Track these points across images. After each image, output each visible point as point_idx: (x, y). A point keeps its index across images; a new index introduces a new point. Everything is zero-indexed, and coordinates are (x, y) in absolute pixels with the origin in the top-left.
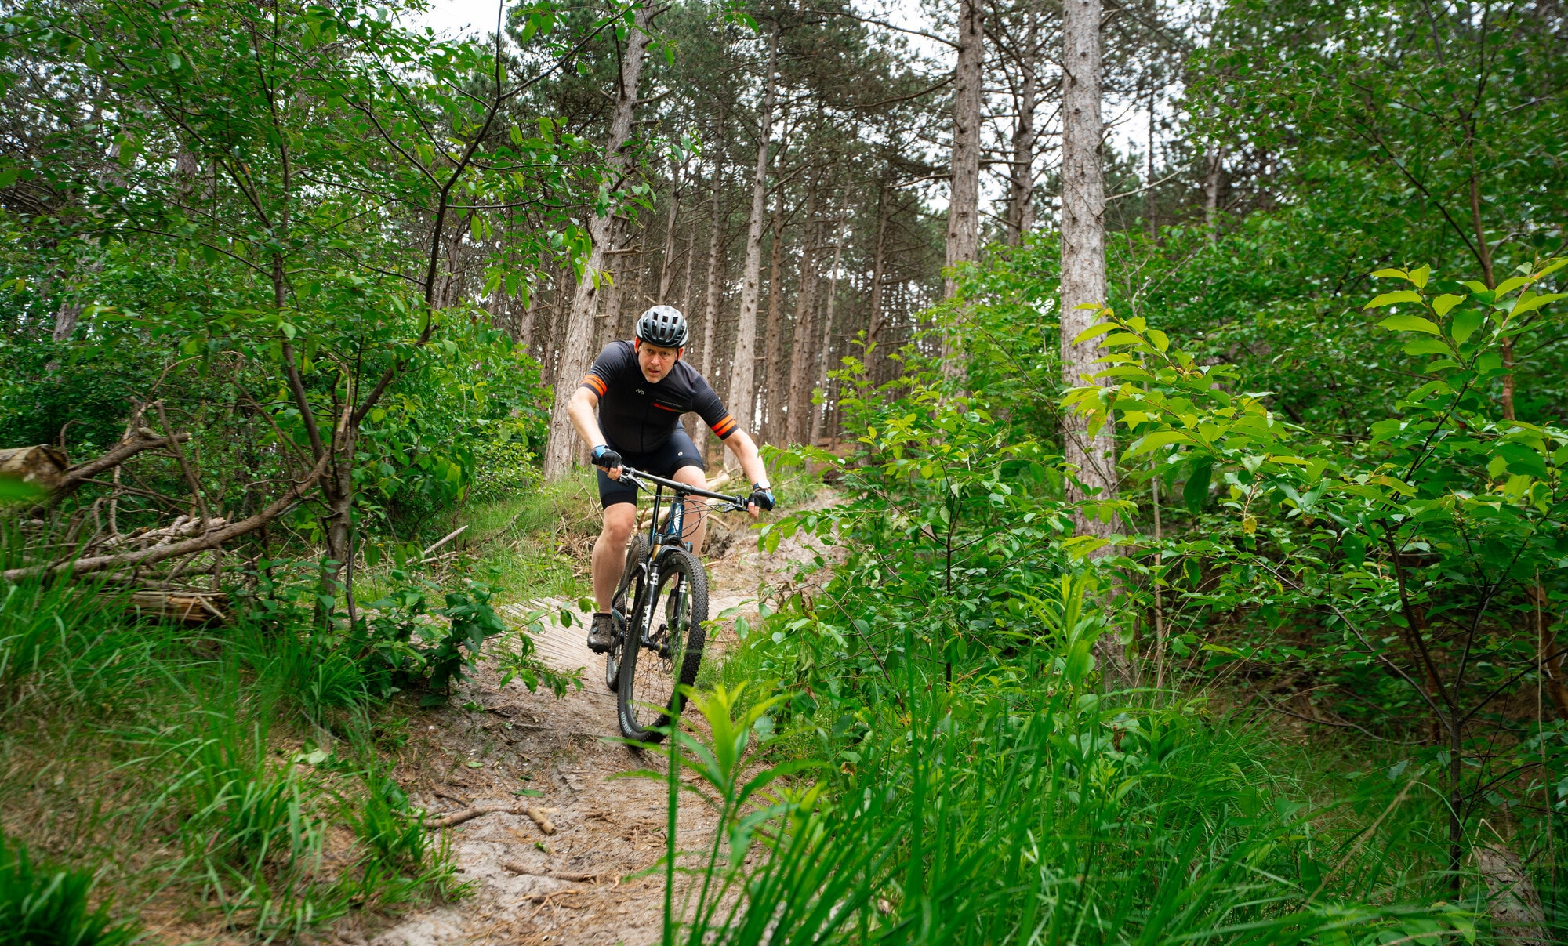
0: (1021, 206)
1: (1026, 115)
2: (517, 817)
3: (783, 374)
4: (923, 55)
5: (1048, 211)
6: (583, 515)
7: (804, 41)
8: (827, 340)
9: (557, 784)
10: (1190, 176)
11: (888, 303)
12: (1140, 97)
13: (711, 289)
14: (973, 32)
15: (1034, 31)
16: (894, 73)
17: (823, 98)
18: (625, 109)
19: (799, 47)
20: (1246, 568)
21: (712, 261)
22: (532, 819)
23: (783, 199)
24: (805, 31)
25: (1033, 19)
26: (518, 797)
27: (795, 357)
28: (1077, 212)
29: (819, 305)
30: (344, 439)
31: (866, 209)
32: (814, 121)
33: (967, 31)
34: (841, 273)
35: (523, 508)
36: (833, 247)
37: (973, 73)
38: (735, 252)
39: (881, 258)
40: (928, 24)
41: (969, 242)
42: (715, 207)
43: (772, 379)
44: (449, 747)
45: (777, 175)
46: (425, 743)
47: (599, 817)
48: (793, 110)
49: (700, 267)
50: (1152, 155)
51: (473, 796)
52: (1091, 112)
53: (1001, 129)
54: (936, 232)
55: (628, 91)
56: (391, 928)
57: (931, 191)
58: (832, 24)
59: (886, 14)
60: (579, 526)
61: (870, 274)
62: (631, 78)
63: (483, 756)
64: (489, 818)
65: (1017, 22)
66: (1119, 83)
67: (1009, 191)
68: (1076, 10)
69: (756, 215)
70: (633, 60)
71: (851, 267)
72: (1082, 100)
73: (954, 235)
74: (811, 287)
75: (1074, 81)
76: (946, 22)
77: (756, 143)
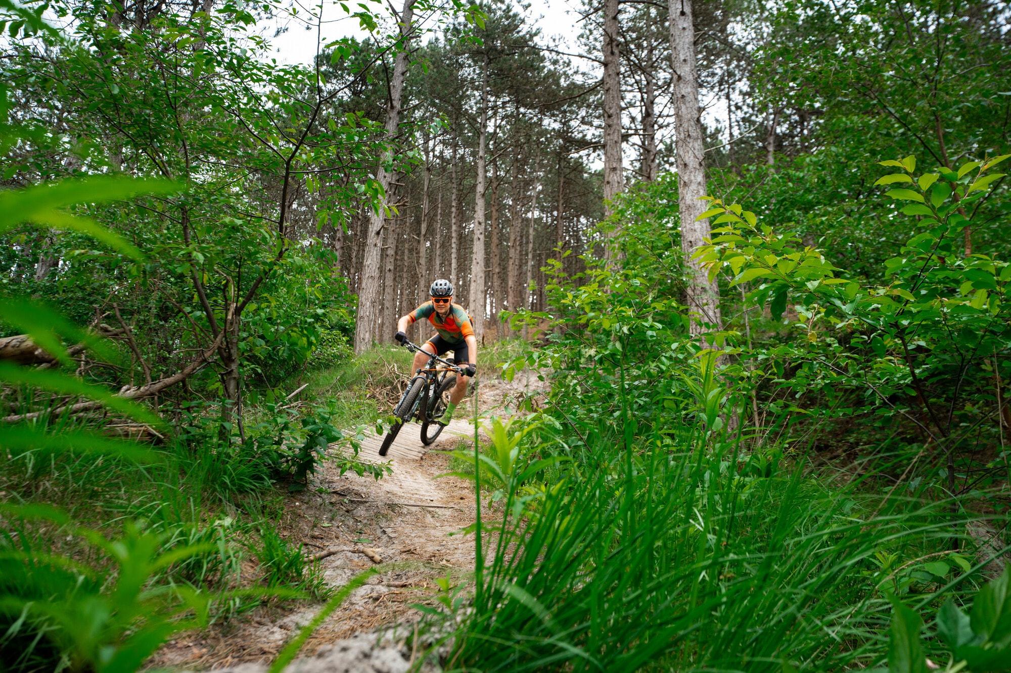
0: (649, 163)
1: (649, 105)
2: (356, 555)
3: (503, 280)
4: (581, 70)
5: (667, 166)
6: (381, 374)
7: (505, 66)
8: (530, 256)
9: (380, 535)
10: (757, 139)
11: (568, 231)
12: (721, 90)
13: (454, 228)
14: (612, 53)
15: (651, 51)
16: (563, 83)
17: (519, 103)
18: (393, 114)
19: (501, 70)
20: (812, 364)
21: (453, 209)
22: (366, 555)
23: (497, 169)
24: (505, 60)
25: (650, 44)
26: (356, 543)
27: (510, 268)
28: (687, 160)
29: (523, 235)
30: (232, 324)
31: (550, 172)
32: (514, 117)
33: (609, 53)
34: (537, 214)
35: (342, 372)
36: (530, 196)
37: (614, 79)
38: (468, 204)
39: (562, 202)
40: (583, 50)
41: (618, 187)
42: (454, 175)
43: (497, 283)
44: (309, 516)
45: (492, 153)
46: (294, 513)
47: (409, 552)
48: (500, 110)
49: (446, 215)
50: (731, 127)
51: (327, 544)
52: (691, 96)
53: (633, 115)
54: (596, 183)
55: (395, 103)
56: (287, 616)
57: (591, 158)
58: (522, 54)
59: (556, 46)
60: (379, 381)
61: (555, 213)
62: (396, 95)
63: (331, 520)
64: (339, 556)
65: (639, 47)
66: (707, 82)
67: (641, 154)
68: (678, 33)
69: (480, 179)
70: (397, 84)
71: (542, 210)
72: (686, 90)
73: (608, 183)
74: (518, 223)
75: (679, 77)
76: (594, 48)
77: (478, 133)
